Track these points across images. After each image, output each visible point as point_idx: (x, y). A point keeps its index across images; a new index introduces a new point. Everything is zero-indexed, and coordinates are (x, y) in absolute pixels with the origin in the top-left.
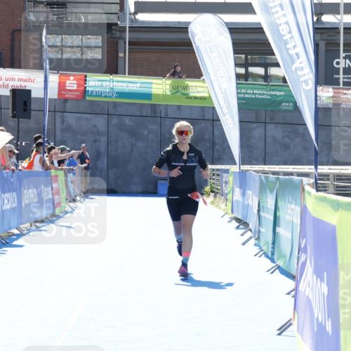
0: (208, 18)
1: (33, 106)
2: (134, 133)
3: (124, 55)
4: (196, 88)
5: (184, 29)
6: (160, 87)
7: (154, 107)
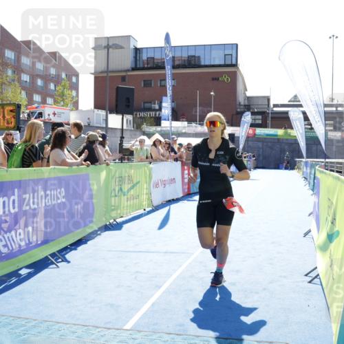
0: (295, 109)
1: (236, 139)
2: (271, 148)
3: (269, 122)
4: (293, 133)
5: (287, 113)
6: (280, 132)
7: (278, 139)
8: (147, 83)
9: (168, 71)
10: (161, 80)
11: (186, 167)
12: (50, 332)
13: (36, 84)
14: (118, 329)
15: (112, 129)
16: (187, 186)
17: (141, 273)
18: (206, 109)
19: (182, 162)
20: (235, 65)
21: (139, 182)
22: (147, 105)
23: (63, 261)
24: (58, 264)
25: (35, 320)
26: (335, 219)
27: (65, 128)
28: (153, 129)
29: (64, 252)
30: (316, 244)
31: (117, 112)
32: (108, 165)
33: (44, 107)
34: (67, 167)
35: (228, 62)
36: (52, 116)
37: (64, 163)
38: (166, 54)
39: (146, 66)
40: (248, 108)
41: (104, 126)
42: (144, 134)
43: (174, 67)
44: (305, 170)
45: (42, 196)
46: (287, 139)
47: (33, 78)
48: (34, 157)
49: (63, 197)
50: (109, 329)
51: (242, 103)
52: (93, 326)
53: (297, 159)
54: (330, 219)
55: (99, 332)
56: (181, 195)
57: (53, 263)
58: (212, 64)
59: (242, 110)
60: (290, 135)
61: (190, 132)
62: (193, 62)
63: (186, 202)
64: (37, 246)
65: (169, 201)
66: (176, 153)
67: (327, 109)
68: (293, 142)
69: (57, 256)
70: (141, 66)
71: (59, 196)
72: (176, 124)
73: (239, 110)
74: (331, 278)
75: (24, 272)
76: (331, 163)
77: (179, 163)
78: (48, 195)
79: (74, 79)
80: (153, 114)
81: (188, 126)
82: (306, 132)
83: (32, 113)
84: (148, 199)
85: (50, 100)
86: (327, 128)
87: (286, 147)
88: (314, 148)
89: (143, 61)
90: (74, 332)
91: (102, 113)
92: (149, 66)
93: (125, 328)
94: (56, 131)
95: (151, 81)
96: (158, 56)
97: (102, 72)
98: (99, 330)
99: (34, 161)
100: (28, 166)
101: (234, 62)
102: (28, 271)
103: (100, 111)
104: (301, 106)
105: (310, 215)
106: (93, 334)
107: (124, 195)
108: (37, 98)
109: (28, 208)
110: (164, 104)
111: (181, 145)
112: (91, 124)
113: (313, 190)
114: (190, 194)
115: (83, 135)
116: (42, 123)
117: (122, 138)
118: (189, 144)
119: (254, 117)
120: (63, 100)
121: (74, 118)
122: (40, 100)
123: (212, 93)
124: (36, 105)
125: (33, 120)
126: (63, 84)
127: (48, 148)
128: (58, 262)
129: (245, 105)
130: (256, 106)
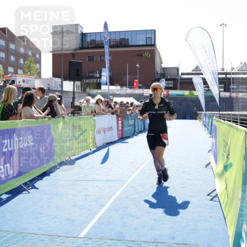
0: (197, 76)
2: (180, 104)
3: (178, 85)
4: (195, 93)
5: (191, 79)
6: (186, 93)
7: (185, 98)
8: (91, 59)
9: (107, 50)
10: (101, 56)
11: (120, 119)
12: (25, 241)
13: (10, 59)
14: (74, 237)
15: (66, 91)
16: (121, 133)
17: (89, 195)
18: (133, 77)
19: (117, 115)
20: (154, 45)
21: (86, 130)
22: (91, 74)
23: (32, 188)
24: (29, 191)
25: (13, 232)
26: (229, 155)
27: (33, 91)
28: (95, 91)
29: (34, 182)
30: (215, 172)
31: (70, 80)
32: (64, 118)
33: (16, 76)
34: (34, 120)
35: (149, 43)
36: (22, 83)
37: (32, 117)
38: (105, 37)
39: (90, 46)
40: (163, 75)
41: (60, 89)
42: (89, 95)
43: (111, 47)
44: (204, 119)
45: (16, 141)
46: (191, 98)
47: (7, 55)
48: (10, 113)
49: (32, 142)
50: (68, 237)
51: (159, 72)
52: (56, 236)
53: (199, 112)
54: (226, 154)
55: (61, 240)
56: (116, 139)
57: (25, 190)
58: (137, 44)
59: (159, 77)
60: (193, 95)
61: (121, 93)
62: (123, 43)
63: (120, 143)
64: (14, 177)
65: (109, 143)
66: (112, 109)
67: (220, 76)
68: (195, 100)
69: (28, 184)
70: (87, 46)
71: (29, 141)
72: (112, 88)
73: (157, 77)
74: (226, 197)
75: (4, 197)
76: (223, 114)
77: (115, 115)
78: (21, 140)
79: (38, 56)
80: (95, 80)
81: (121, 89)
82: (205, 92)
83: (7, 80)
84: (93, 142)
85: (20, 71)
86: (221, 90)
87: (191, 103)
88: (211, 103)
89: (88, 43)
90: (43, 241)
91: (59, 80)
92: (92, 46)
93: (80, 236)
94: (26, 94)
95: (93, 57)
96: (98, 39)
97: (58, 51)
98: (61, 238)
99: (11, 116)
100: (6, 120)
101: (153, 43)
102: (8, 196)
103: (57, 78)
104: (201, 74)
105: (209, 152)
106: (56, 242)
107: (76, 139)
108: (11, 70)
109: (6, 150)
110: (103, 74)
111: (116, 103)
112: (51, 89)
113: (210, 134)
114: (123, 138)
115: (46, 96)
116: (16, 88)
117: (74, 98)
118: (122, 102)
119: (167, 82)
120: (30, 71)
121: (38, 84)
122: (13, 72)
123: (138, 65)
124: (10, 75)
125: (9, 86)
126: (30, 59)
127: (20, 106)
128: (29, 189)
129: (161, 74)
130: (169, 75)
